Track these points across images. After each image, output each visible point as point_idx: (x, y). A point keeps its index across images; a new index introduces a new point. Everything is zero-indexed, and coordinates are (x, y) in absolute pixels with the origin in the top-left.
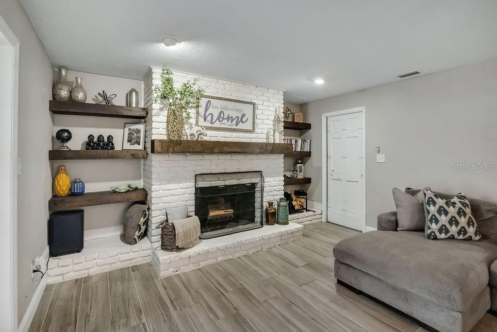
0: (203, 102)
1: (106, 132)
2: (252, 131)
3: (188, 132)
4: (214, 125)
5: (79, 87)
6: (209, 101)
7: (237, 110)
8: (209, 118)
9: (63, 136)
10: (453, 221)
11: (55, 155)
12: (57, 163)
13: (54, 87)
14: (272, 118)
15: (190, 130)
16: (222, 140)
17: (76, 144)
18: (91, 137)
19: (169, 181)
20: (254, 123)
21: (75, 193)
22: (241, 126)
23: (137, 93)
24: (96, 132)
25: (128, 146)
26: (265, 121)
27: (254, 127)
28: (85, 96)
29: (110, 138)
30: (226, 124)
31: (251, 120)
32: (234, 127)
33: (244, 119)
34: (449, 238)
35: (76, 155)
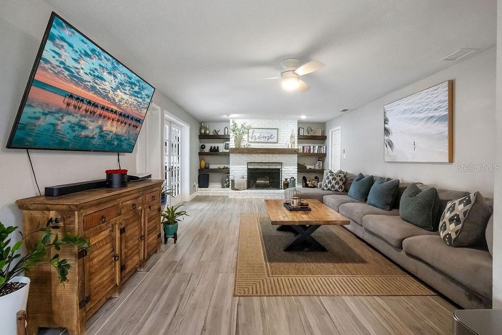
0: (251, 131)
1: (216, 145)
2: (277, 143)
3: (243, 144)
4: (257, 141)
5: (208, 129)
6: (254, 130)
7: (269, 133)
8: (254, 138)
9: (203, 147)
10: (337, 183)
11: (200, 154)
12: (202, 156)
13: (200, 129)
14: (290, 135)
15: (244, 144)
16: (261, 147)
17: (207, 150)
18: (211, 147)
19: (236, 165)
20: (278, 138)
21: (207, 168)
22: (270, 140)
23: (227, 128)
24: (213, 145)
25: (225, 151)
26: (285, 137)
27: (277, 140)
28: (209, 132)
29: (218, 147)
30: (262, 140)
31: (276, 138)
32: (267, 141)
33: (272, 137)
34: (335, 191)
35: (206, 154)
